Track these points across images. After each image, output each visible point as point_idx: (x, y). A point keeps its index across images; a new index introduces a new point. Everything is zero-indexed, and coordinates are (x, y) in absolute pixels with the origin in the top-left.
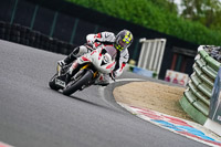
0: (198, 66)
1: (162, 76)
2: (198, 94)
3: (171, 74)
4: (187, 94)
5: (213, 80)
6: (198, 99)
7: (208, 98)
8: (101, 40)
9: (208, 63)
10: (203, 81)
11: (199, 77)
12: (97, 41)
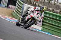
0: (18, 4)
1: (8, 6)
2: (17, 11)
3: (10, 6)
4: (14, 11)
5: (22, 7)
6: (17, 13)
7: (20, 12)
8: (35, 9)
9: (20, 3)
10: (19, 8)
11: (18, 7)
12: (34, 10)
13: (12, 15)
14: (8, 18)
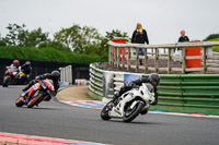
0: (92, 74)
6: (96, 89)
7: (101, 88)
9: (97, 71)
11: (94, 79)
13: (88, 96)
14: (83, 103)
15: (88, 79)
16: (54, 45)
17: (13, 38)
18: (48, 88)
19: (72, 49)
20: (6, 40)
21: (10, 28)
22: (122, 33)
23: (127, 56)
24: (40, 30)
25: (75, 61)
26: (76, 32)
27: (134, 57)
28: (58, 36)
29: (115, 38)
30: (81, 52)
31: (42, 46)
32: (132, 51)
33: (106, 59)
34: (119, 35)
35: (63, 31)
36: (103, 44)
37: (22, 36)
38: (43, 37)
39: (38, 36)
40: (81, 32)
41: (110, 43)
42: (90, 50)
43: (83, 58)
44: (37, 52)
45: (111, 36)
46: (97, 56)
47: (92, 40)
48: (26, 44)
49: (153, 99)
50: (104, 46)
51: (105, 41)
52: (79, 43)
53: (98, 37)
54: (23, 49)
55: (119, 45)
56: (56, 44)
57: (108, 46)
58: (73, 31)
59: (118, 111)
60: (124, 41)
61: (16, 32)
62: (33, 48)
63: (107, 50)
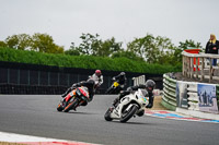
0: (166, 84)
6: (170, 99)
11: (168, 89)
13: (161, 106)
14: (157, 113)
15: (161, 89)
16: (127, 54)
17: (87, 47)
18: (82, 95)
19: (146, 59)
20: (80, 49)
21: (84, 38)
22: (195, 43)
23: (200, 67)
24: (113, 40)
25: (148, 71)
26: (149, 42)
27: (207, 67)
28: (131, 46)
29: (189, 48)
30: (155, 62)
31: (115, 56)
32: (206, 61)
33: (180, 69)
34: (192, 45)
35: (137, 41)
36: (176, 54)
37: (95, 46)
38: (117, 47)
39: (112, 45)
40: (155, 42)
41: (184, 53)
42: (163, 60)
43: (156, 68)
44: (110, 62)
45: (184, 46)
46: (170, 66)
47: (165, 50)
48: (100, 53)
49: (147, 103)
50: (178, 56)
51: (178, 52)
52: (153, 53)
53: (171, 48)
54: (96, 59)
55: (193, 55)
56: (130, 54)
57: (181, 56)
58: (146, 41)
59: (117, 113)
60: (197, 52)
61: (90, 42)
62: (106, 58)
63: (181, 60)
